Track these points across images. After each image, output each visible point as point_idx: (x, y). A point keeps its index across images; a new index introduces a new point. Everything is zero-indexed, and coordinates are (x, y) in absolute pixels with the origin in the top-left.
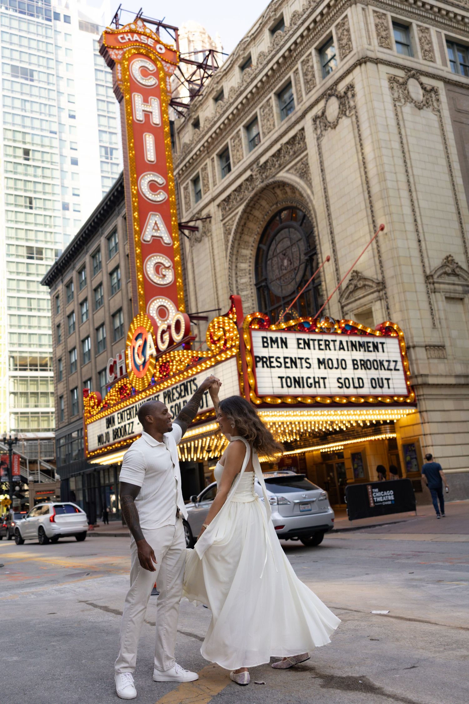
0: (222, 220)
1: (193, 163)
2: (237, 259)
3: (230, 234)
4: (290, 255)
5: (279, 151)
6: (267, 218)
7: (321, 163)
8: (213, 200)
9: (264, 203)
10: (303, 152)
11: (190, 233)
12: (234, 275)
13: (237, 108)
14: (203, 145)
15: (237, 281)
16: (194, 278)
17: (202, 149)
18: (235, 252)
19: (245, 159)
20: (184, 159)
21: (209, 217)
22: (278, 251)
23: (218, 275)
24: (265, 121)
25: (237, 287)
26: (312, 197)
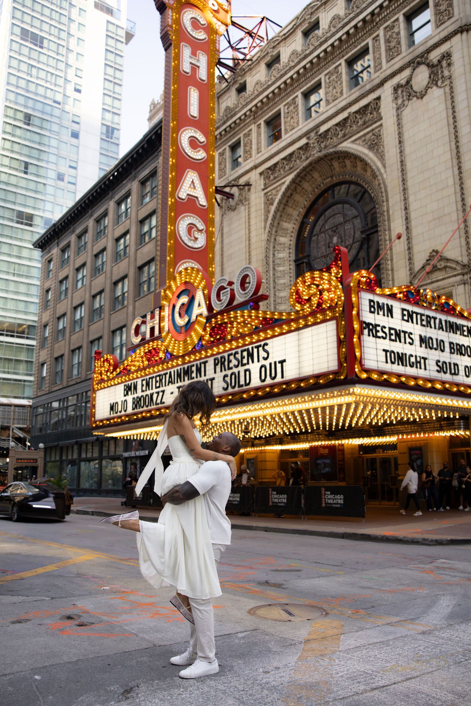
0: (263, 190)
1: (234, 128)
2: (277, 232)
3: (272, 204)
4: (342, 232)
5: (346, 120)
6: (317, 192)
7: (400, 134)
8: (256, 167)
9: (316, 175)
10: (376, 122)
11: (222, 200)
12: (271, 248)
13: (298, 72)
14: (250, 110)
15: (274, 255)
16: (222, 248)
17: (248, 113)
18: (276, 224)
19: (300, 126)
20: (224, 123)
21: (248, 185)
22: (327, 228)
23: (253, 247)
24: (331, 88)
25: (274, 262)
26: (382, 170)
